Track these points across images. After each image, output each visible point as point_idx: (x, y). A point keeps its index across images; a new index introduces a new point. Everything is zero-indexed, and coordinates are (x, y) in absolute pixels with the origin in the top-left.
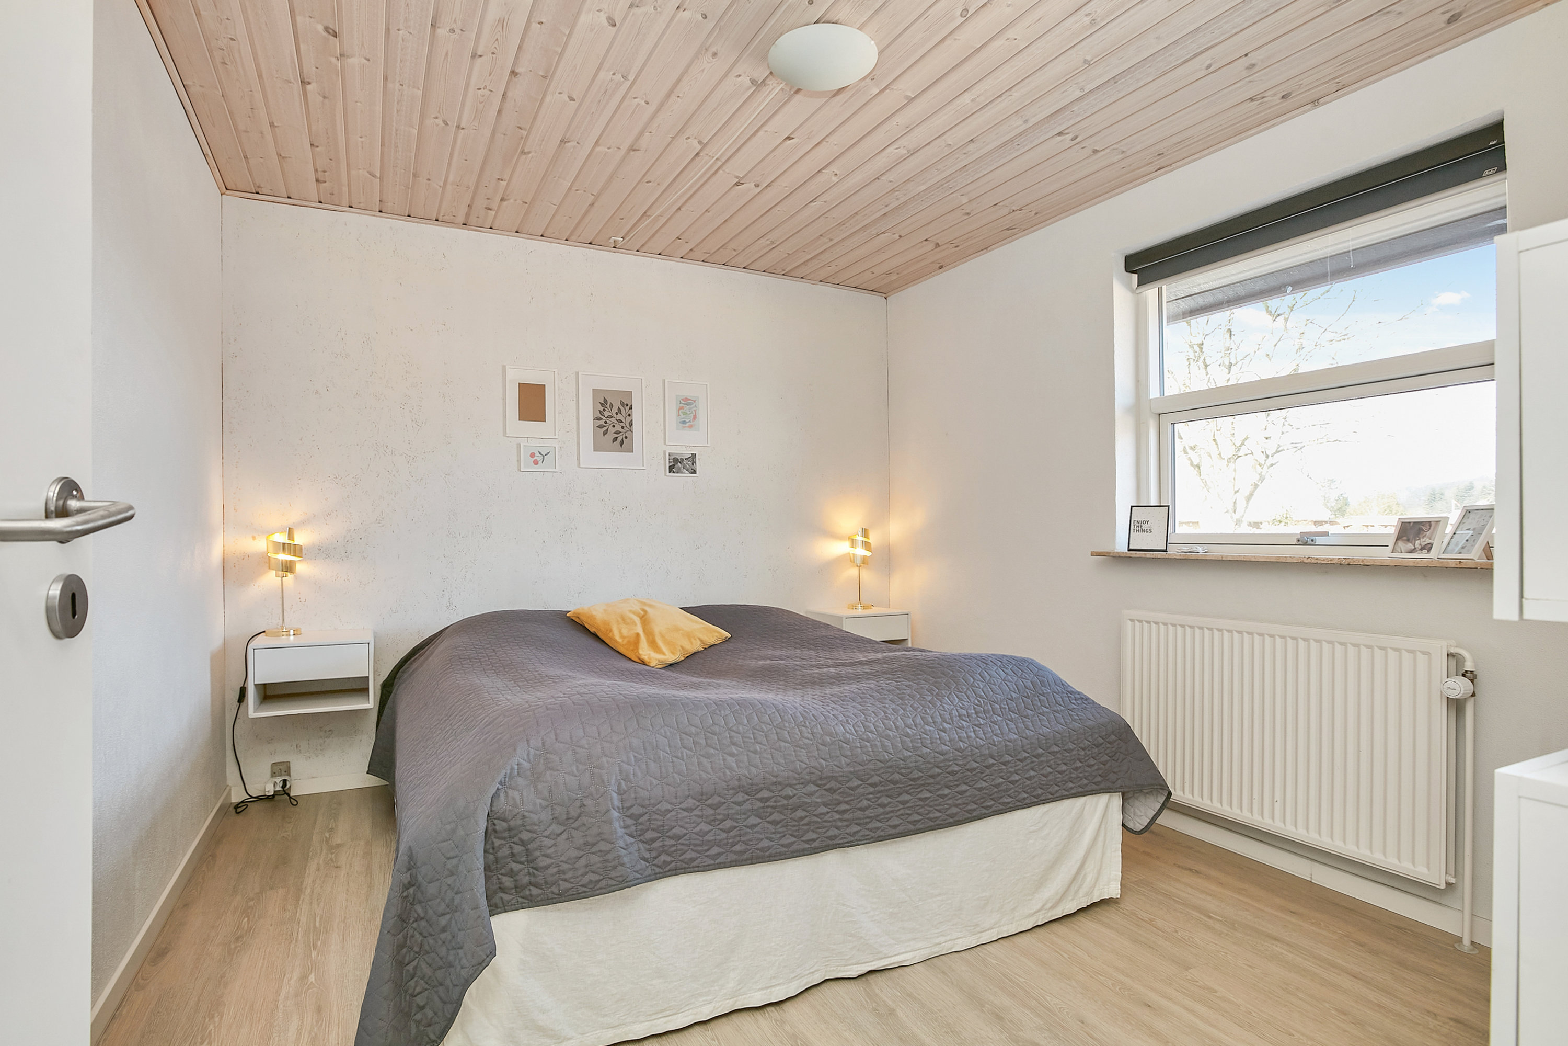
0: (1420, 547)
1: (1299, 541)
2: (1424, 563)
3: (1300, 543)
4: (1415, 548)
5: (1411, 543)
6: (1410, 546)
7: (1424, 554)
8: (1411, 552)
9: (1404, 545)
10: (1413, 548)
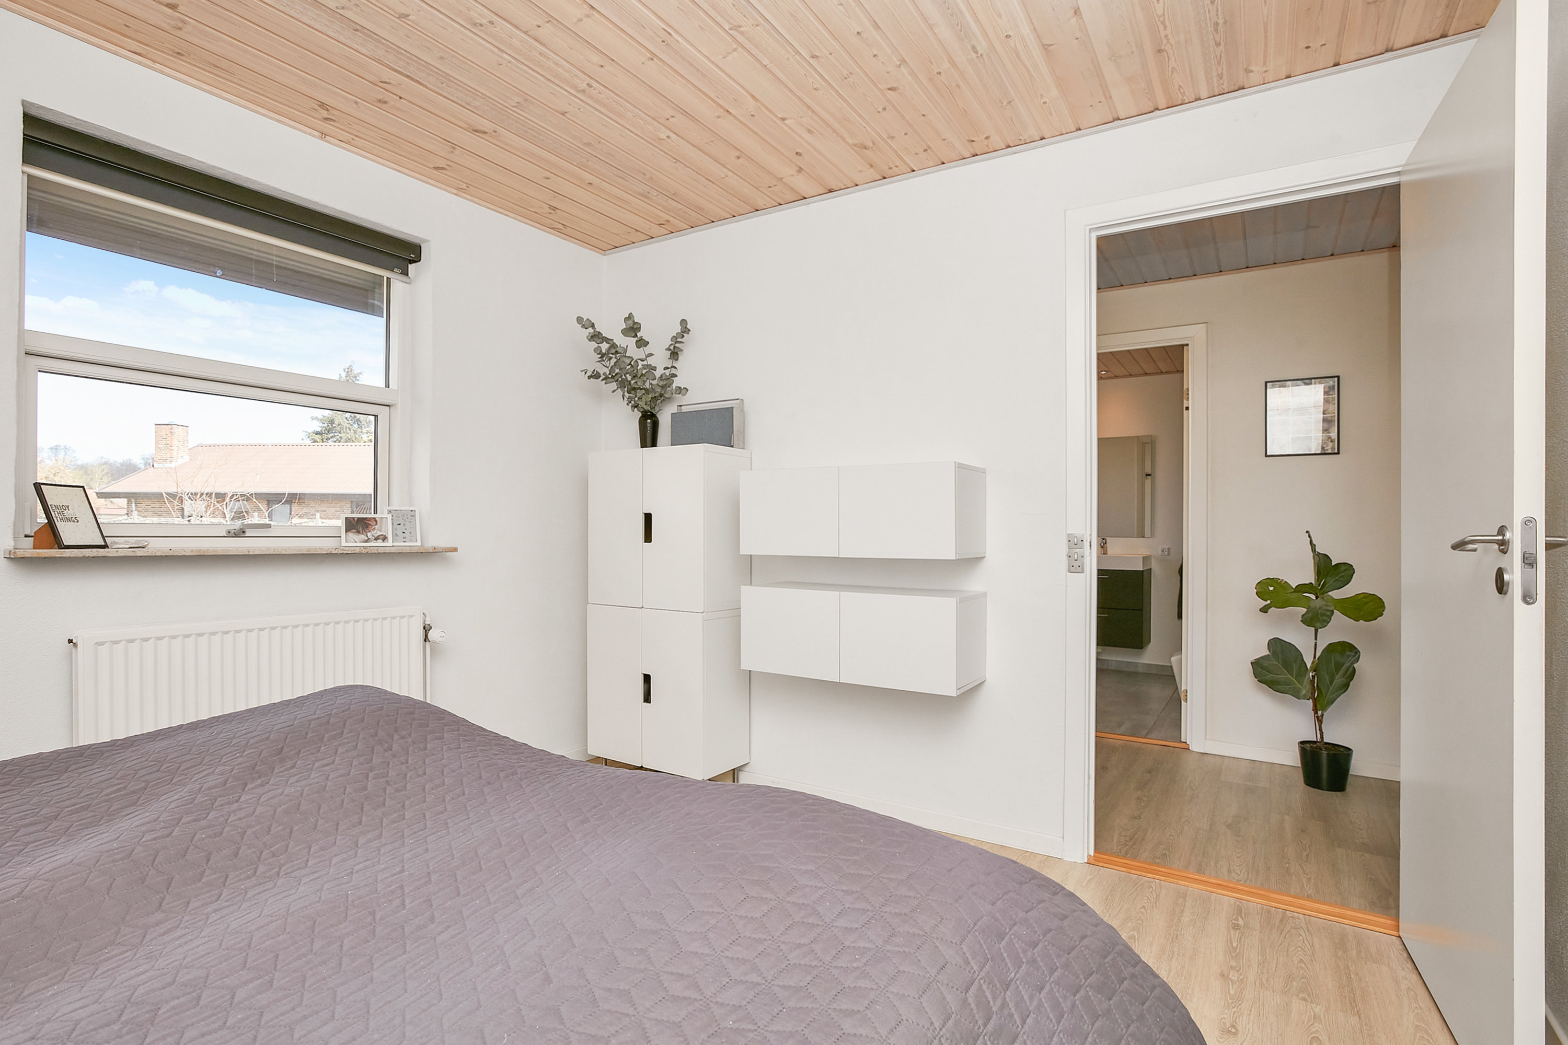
0: (373, 538)
1: (229, 532)
2: (381, 550)
3: (230, 534)
4: (369, 539)
5: (363, 534)
6: (363, 537)
7: (380, 543)
8: (366, 541)
9: (357, 536)
10: (367, 538)
